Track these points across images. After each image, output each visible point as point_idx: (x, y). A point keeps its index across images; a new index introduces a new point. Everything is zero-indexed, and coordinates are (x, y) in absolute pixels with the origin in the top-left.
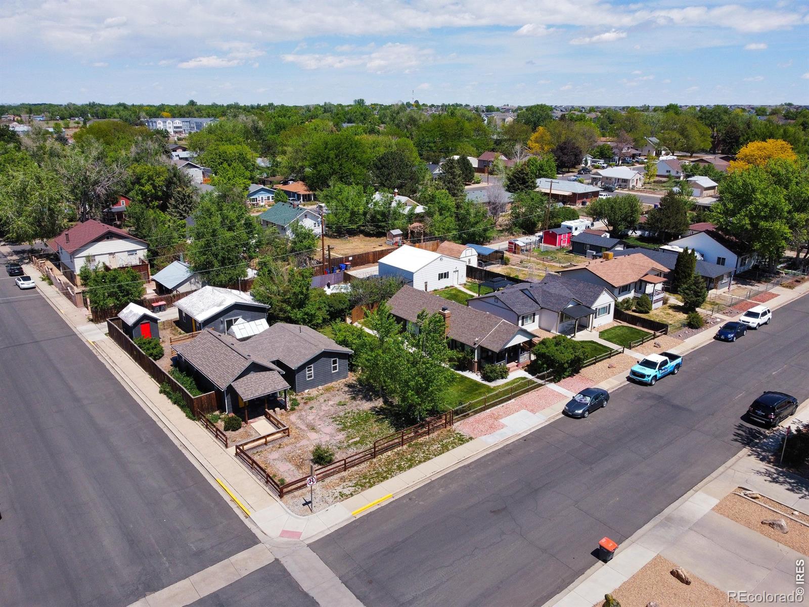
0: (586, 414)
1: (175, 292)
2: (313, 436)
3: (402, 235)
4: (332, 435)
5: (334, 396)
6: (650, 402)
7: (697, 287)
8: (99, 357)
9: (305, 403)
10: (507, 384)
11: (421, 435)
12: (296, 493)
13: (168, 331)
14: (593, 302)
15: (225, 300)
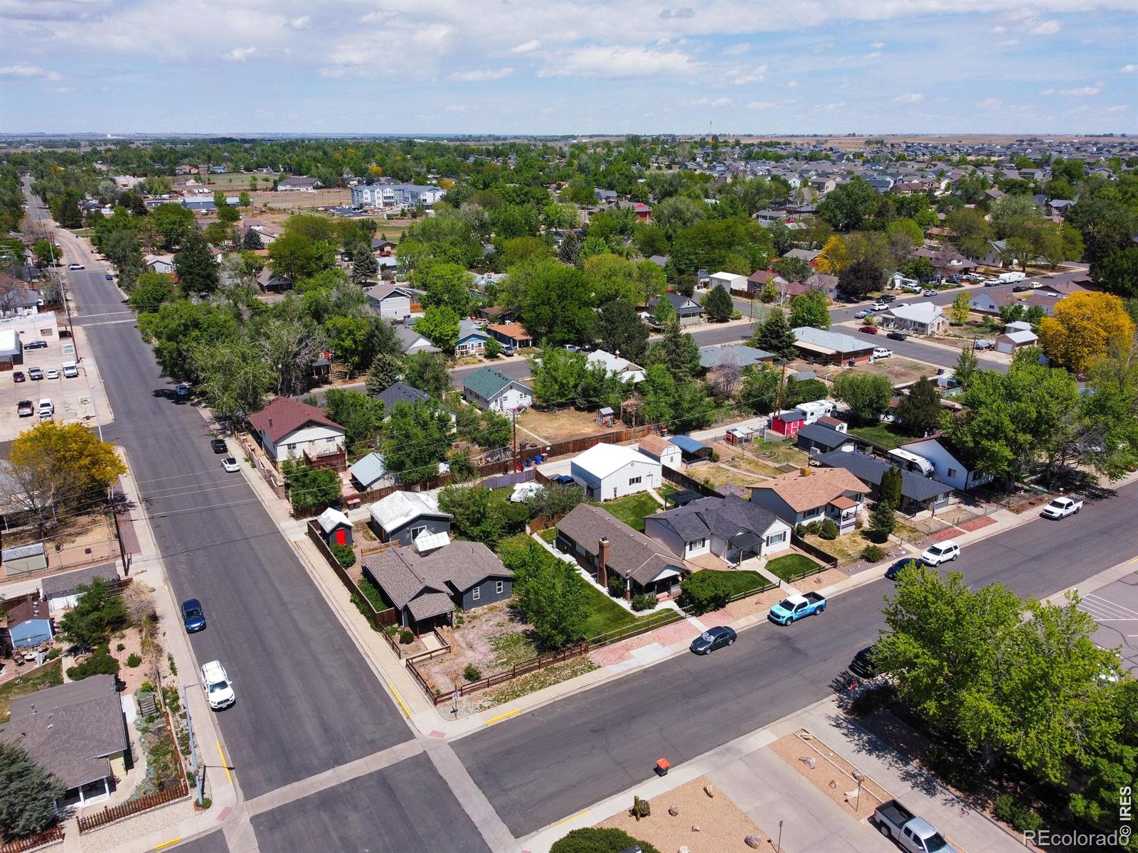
0: (708, 652)
1: (369, 490)
2: (470, 653)
3: (613, 414)
4: (485, 655)
5: (495, 616)
6: (775, 643)
7: (885, 517)
8: (300, 560)
9: (469, 622)
10: (651, 615)
11: (558, 661)
12: (447, 702)
13: (361, 533)
14: (763, 531)
15: (411, 510)
